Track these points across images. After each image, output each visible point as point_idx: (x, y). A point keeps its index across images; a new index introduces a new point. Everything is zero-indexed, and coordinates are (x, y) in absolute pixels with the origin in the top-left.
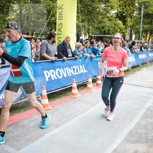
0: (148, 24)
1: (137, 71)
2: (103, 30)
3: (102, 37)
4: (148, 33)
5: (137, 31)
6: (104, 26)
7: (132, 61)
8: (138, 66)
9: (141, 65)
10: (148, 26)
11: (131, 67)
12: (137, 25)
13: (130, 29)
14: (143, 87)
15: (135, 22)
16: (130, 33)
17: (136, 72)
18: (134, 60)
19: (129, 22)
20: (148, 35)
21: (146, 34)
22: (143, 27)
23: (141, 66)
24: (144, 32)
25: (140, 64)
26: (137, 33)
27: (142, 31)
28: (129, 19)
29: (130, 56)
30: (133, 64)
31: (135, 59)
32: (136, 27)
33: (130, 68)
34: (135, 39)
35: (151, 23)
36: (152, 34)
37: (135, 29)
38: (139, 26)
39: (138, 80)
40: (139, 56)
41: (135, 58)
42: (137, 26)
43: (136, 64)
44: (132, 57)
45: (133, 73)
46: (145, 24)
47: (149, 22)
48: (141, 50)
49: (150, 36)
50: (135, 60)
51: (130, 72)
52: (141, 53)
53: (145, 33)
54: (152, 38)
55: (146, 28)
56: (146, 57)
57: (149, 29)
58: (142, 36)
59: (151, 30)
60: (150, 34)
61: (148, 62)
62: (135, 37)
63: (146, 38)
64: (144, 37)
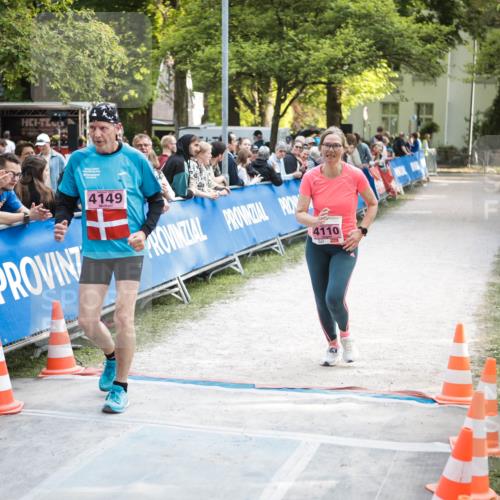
0: (261, 35)
1: (218, 298)
2: (10, 77)
3: (13, 111)
4: (268, 85)
5: (211, 75)
6: (10, 54)
7: (190, 243)
8: (223, 271)
9: (238, 262)
10: (265, 47)
11: (186, 282)
12: (207, 44)
13: (174, 66)
14: (253, 386)
15: (193, 24)
16: (177, 87)
17: (215, 303)
18: (200, 237)
19: (165, 25)
20: (273, 98)
21: (259, 92)
22: (238, 57)
23: (240, 269)
24: (248, 82)
25: (236, 256)
26: (209, 86)
27: (236, 79)
28: (161, 7)
29: (174, 221)
30: (192, 264)
31: (204, 233)
32: (200, 53)
33: (182, 288)
34: (205, 119)
35: (277, 29)
36: (289, 90)
37: (197, 63)
38: (218, 49)
39: (226, 352)
40: (227, 213)
41: (205, 226)
42: (209, 51)
43: (209, 261)
44: (182, 223)
45: (197, 313)
46: (246, 38)
47: (270, 27)
48: (234, 180)
49: (279, 101)
50: (205, 238)
51: (177, 309)
52: (236, 195)
53: (252, 87)
54: (296, 111)
55: (257, 60)
56: (267, 218)
57: (271, 65)
58: (241, 103)
59: (281, 70)
60: (279, 89)
61: (280, 245)
62: (206, 107)
63: (262, 115)
64: (251, 107)
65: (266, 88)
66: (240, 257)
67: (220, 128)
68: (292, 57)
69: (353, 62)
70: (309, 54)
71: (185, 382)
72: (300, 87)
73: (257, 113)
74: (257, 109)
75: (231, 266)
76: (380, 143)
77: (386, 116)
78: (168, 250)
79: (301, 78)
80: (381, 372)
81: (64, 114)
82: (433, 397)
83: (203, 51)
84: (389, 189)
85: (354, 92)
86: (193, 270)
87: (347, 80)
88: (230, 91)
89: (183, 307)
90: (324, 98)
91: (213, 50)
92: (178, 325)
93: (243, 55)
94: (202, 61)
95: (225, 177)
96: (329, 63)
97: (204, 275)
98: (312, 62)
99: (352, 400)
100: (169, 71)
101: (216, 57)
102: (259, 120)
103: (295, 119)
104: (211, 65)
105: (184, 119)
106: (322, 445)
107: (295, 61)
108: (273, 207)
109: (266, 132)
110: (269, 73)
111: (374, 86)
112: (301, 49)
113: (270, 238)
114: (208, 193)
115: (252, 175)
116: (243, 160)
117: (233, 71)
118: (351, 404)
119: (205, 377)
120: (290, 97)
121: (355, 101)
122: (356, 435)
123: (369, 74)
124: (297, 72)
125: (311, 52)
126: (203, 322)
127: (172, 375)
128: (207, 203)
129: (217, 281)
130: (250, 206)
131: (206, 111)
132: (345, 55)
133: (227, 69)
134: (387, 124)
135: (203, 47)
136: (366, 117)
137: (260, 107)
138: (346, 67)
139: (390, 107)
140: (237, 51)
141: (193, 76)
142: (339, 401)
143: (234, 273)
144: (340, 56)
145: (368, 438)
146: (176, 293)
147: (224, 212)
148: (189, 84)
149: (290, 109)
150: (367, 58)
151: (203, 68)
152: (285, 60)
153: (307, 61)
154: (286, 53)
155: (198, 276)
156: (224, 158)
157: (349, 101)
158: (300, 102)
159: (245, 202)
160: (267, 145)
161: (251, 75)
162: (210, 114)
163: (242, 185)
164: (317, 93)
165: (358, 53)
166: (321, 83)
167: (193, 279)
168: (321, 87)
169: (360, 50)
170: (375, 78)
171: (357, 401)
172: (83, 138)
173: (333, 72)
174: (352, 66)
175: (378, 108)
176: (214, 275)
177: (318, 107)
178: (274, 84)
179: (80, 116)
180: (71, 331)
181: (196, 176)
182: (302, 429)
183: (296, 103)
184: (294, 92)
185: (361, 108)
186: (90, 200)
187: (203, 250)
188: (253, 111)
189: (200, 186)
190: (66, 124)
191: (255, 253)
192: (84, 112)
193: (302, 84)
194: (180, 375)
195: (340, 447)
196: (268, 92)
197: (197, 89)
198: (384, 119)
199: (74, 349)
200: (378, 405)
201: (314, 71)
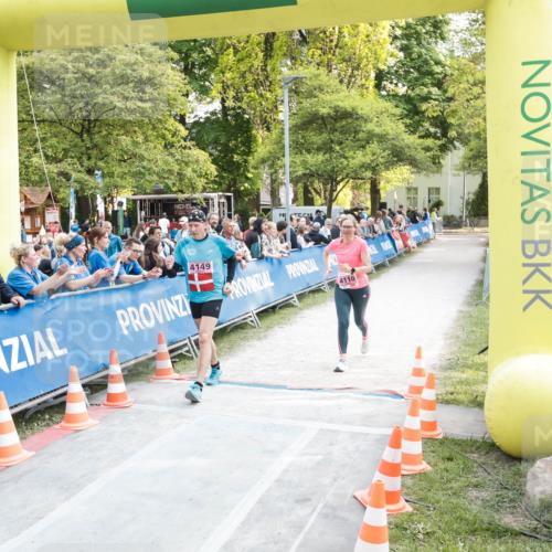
7: (262, 288)
9: (296, 299)
11: (257, 314)
14: (285, 387)
17: (276, 328)
18: (268, 284)
23: (297, 303)
25: (294, 295)
29: (250, 274)
30: (262, 302)
31: (272, 280)
33: (254, 318)
41: (273, 277)
43: (274, 299)
44: (257, 275)
45: (262, 335)
48: (295, 245)
50: (272, 284)
51: (250, 332)
52: (295, 255)
56: (317, 269)
75: (291, 301)
78: (246, 294)
82: (402, 394)
86: (263, 306)
89: (255, 330)
95: (288, 243)
97: (273, 307)
99: (348, 397)
108: (321, 262)
113: (319, 282)
114: (276, 254)
115: (307, 241)
116: (301, 232)
118: (348, 400)
119: (256, 381)
128: (274, 261)
129: (281, 312)
130: (306, 261)
142: (339, 397)
143: (293, 306)
146: (251, 321)
147: (287, 266)
155: (269, 309)
156: (287, 231)
159: (303, 259)
163: (300, 249)
167: (262, 312)
171: (352, 398)
186: (191, 268)
187: (270, 292)
189: (270, 251)
199: (173, 362)
200: (365, 400)
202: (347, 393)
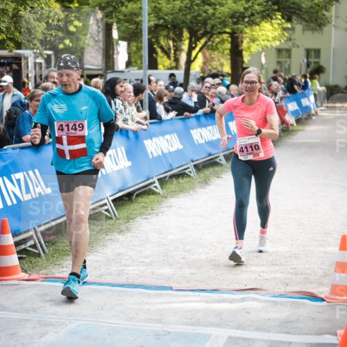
1: (141, 214)
4: (181, 35)
5: (133, 27)
7: (116, 168)
8: (145, 191)
9: (157, 184)
10: (178, 3)
11: (114, 201)
13: (102, 20)
14: (171, 288)
17: (138, 219)
18: (125, 163)
20: (185, 46)
21: (174, 41)
22: (156, 11)
23: (159, 190)
24: (165, 33)
25: (155, 179)
26: (132, 36)
27: (154, 30)
30: (118, 186)
31: (129, 159)
32: (123, 9)
33: (111, 206)
34: (128, 64)
36: (198, 39)
37: (121, 17)
38: (139, 5)
39: (147, 260)
40: (147, 143)
41: (130, 154)
42: (131, 6)
43: (133, 184)
44: (110, 152)
45: (123, 227)
48: (154, 115)
49: (191, 49)
50: (129, 164)
51: (107, 224)
52: (155, 128)
53: (168, 37)
54: (204, 56)
55: (172, 14)
56: (181, 147)
57: (183, 18)
58: (159, 50)
59: (192, 22)
60: (190, 39)
61: (192, 169)
62: (129, 54)
63: (177, 60)
64: (167, 53)
65: (179, 38)
66: (158, 180)
67: (141, 71)
68: (201, 12)
69: (253, 15)
70: (215, 9)
71: (113, 285)
72: (209, 36)
73: (172, 58)
74: (172, 55)
75: (152, 187)
76: (276, 83)
77: (280, 60)
79: (209, 30)
80: (278, 275)
81: (10, 61)
82: (323, 296)
83: (126, 6)
84: (283, 122)
85: (253, 40)
86: (120, 191)
87: (247, 30)
88: (149, 40)
89: (112, 222)
90: (228, 46)
91: (135, 5)
92: (108, 237)
93: (160, 10)
94: (125, 16)
95: (146, 113)
96: (232, 16)
97: (129, 195)
98: (218, 15)
99: (254, 299)
100: (97, 24)
101: (137, 11)
102: (174, 64)
103: (204, 63)
104: (133, 18)
105: (111, 64)
106: (230, 338)
107: (204, 15)
108: (186, 137)
109: (180, 75)
110: (182, 25)
111: (271, 35)
112: (209, 5)
113: (184, 163)
114: (131, 126)
115: (167, 111)
116: (160, 98)
117: (152, 23)
118: (254, 303)
119: (131, 281)
120: (200, 45)
121: (254, 48)
122: (258, 329)
123: (266, 26)
124: (205, 24)
125: (217, 7)
126: (128, 235)
127: (103, 280)
128: (131, 135)
129: (140, 199)
130: (167, 137)
131: (129, 57)
132: (246, 9)
133: (146, 22)
134: (281, 67)
135: (126, 3)
136: (263, 61)
137: (175, 53)
138: (247, 20)
139: (284, 53)
140: (155, 7)
141: (118, 28)
142: (243, 300)
143: (154, 193)
144: (242, 10)
145: (269, 331)
146: (106, 211)
147: (145, 142)
148: (115, 34)
149: (200, 55)
150: (264, 11)
151: (126, 21)
152: (196, 14)
153: (214, 14)
154: (197, 8)
155: (123, 196)
156: (145, 96)
157: (249, 48)
158: (208, 49)
159: (163, 134)
160: (181, 85)
161: (167, 27)
162: (133, 60)
163: (160, 120)
164: (223, 41)
165: (257, 7)
166: (225, 32)
167: (120, 198)
168: (225, 36)
169: (258, 5)
170: (271, 28)
171: (259, 301)
172: (26, 80)
173: (236, 23)
174: (252, 18)
175: (274, 53)
176: (138, 195)
177: (223, 53)
178: (186, 34)
179: (23, 62)
180: (17, 244)
181: (121, 112)
182: (212, 325)
183: (205, 50)
184: (203, 41)
185: (259, 54)
186: (59, 129)
187: (128, 174)
188: (169, 57)
189: (125, 121)
190: (11, 68)
191: (171, 177)
192: (27, 58)
193: (209, 34)
194: (109, 279)
195: (244, 339)
196: (181, 40)
197: (122, 38)
198: (279, 62)
199: (19, 258)
200: (276, 303)
201: (220, 23)
202: (252, 295)
